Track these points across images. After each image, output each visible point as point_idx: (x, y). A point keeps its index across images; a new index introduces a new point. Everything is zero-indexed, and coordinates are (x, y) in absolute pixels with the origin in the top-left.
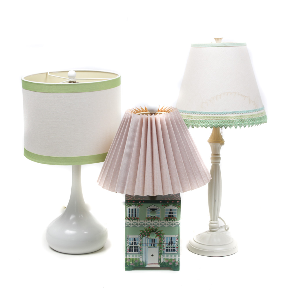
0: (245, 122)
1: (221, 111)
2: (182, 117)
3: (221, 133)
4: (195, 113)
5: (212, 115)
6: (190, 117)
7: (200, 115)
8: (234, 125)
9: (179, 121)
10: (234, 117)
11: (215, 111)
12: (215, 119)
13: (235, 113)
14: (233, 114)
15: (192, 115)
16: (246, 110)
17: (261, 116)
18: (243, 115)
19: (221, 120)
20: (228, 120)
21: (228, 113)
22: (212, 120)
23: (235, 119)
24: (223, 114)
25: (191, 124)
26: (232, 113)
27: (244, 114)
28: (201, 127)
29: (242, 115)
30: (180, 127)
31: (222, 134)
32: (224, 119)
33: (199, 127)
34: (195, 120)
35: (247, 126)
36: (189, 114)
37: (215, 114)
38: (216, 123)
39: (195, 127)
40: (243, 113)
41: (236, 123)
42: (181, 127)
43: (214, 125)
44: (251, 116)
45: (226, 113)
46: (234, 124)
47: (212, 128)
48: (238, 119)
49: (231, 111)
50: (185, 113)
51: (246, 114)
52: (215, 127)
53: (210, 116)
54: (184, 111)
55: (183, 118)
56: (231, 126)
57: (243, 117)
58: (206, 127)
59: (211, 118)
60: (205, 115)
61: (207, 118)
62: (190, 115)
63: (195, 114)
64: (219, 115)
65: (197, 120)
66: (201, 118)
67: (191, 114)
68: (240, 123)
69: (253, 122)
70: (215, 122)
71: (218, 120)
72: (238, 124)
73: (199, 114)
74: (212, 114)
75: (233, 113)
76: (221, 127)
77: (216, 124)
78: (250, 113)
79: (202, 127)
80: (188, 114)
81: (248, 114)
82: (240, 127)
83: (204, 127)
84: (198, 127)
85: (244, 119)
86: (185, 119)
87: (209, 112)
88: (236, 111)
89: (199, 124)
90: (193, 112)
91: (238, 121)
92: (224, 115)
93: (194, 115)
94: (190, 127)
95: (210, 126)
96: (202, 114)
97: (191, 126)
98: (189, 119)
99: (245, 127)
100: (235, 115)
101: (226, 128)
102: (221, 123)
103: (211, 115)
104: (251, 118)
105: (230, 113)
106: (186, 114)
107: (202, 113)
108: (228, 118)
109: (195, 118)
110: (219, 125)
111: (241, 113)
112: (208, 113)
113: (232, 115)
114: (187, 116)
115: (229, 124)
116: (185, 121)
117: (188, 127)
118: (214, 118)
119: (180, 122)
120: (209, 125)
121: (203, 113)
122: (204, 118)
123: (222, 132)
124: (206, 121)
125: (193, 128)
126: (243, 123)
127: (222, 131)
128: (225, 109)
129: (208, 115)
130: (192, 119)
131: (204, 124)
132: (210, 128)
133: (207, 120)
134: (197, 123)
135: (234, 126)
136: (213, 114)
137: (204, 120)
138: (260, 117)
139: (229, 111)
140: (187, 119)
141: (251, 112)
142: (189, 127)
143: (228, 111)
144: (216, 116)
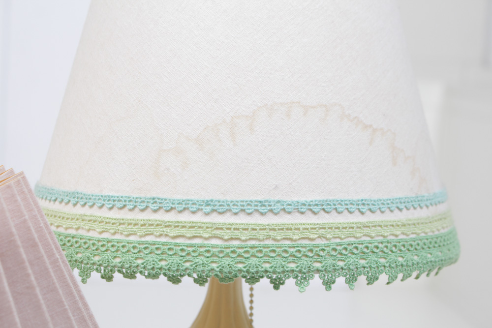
0: (373, 257)
1: (253, 198)
2: (49, 220)
3: (247, 305)
4: (119, 205)
5: (207, 214)
6: (95, 225)
7: (148, 216)
8: (318, 271)
9: (19, 243)
10: (321, 231)
11: (221, 198)
12: (221, 238)
13: (327, 208)
14: (315, 213)
15: (105, 213)
16: (376, 197)
17: (442, 231)
18: (363, 219)
19: (253, 243)
20: (288, 242)
21: (288, 208)
22: (206, 242)
23: (324, 242)
24: (262, 214)
25: (96, 259)
26: (311, 208)
27: (368, 218)
28: (149, 276)
29: (357, 218)
30: (28, 275)
31: (251, 308)
32: (268, 237)
33: (138, 275)
34: (118, 237)
35: (383, 278)
36: (91, 207)
37: (221, 209)
38: (227, 255)
39: (117, 276)
40: (364, 209)
41: (330, 261)
42: (33, 278)
43: (214, 266)
44: (403, 229)
45: (279, 206)
46: (318, 265)
47: (207, 285)
48: (338, 241)
49: (302, 199)
50: (75, 205)
51: (377, 218)
52: (222, 279)
53: (198, 218)
54: (68, 194)
55: (53, 228)
56: (303, 277)
57: (366, 230)
58: (175, 280)
59: (201, 232)
60: (171, 217)
61: (183, 231)
62: (96, 212)
63: (121, 208)
64: (242, 215)
65: (132, 238)
66: (151, 229)
67: (101, 207)
68: (352, 259)
69: (409, 256)
70: (222, 253)
71: (236, 243)
72: (341, 264)
73: (142, 210)
74: (208, 209)
75: (316, 209)
76: (253, 279)
77: (227, 261)
78: (397, 211)
79: (155, 276)
80: (86, 211)
81: (388, 217)
82: (351, 280)
83: (162, 277)
84: (131, 275)
85: (368, 239)
86: (72, 232)
87: (194, 198)
88: (331, 198)
89: (139, 262)
90: (109, 198)
91: (339, 248)
92: (270, 215)
93: (115, 214)
94: (95, 276)
95: (195, 270)
96: (155, 211)
97: (98, 271)
98: (91, 234)
99: (371, 281)
100: (323, 219)
101: (277, 284)
102: (253, 261)
103: (200, 214)
104: (402, 237)
105: (302, 208)
106: (79, 210)
107: (155, 207)
108: (290, 234)
109: (121, 228)
110: (240, 271)
111: (353, 208)
112: (185, 207)
113: (310, 220)
114: (82, 218)
115: (293, 266)
116: (68, 242)
117: (85, 275)
118: (218, 232)
119: (32, 245)
120: (188, 265)
121: (159, 205)
122: (168, 230)
123: (251, 302)
124: (177, 245)
125: (109, 278)
126: (363, 262)
127: (251, 295)
128: (276, 187)
129: (186, 213)
130: (105, 236)
131: (163, 263)
132: (196, 281)
133: (178, 241)
134: (128, 257)
135: (317, 276)
136: (213, 211)
137: (163, 240)
138: (437, 233)
139: (295, 199)
140: (81, 232)
141: (400, 210)
142: (88, 276)
143: (288, 199)
144: (228, 219)
